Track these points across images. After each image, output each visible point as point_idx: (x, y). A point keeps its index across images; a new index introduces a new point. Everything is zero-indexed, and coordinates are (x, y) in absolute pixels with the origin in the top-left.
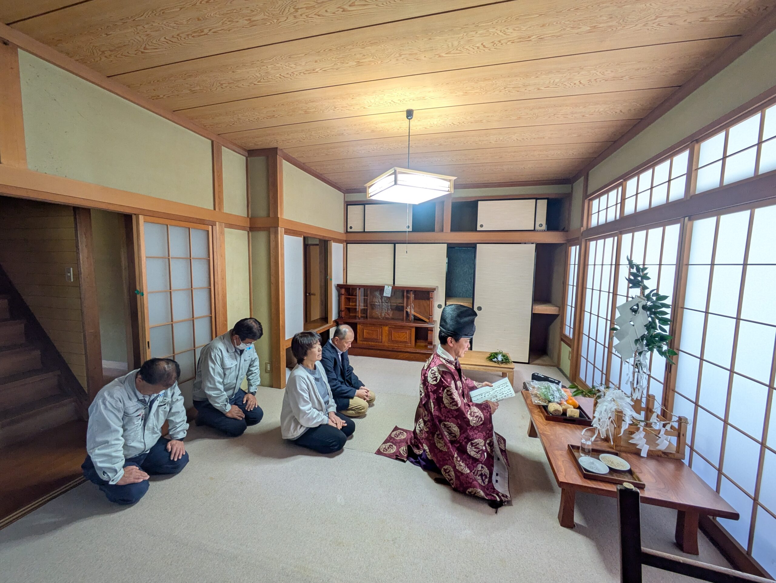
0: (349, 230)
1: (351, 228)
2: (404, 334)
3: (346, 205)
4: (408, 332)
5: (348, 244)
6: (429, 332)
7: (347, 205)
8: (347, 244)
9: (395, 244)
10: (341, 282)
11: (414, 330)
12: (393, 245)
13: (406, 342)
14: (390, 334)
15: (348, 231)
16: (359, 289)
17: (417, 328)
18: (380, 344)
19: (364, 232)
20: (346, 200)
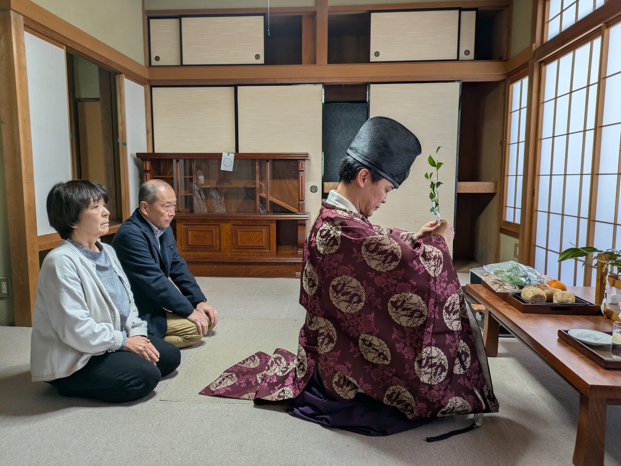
0: (154, 63)
1: (157, 58)
2: (258, 233)
3: (146, 17)
4: (264, 230)
5: (154, 89)
6: (299, 227)
7: (149, 18)
8: (152, 87)
9: (236, 87)
10: (144, 150)
11: (274, 226)
12: (233, 88)
13: (262, 248)
14: (234, 235)
15: (152, 64)
16: (178, 161)
17: (278, 222)
18: (218, 253)
19: (182, 65)
20: (146, 8)
